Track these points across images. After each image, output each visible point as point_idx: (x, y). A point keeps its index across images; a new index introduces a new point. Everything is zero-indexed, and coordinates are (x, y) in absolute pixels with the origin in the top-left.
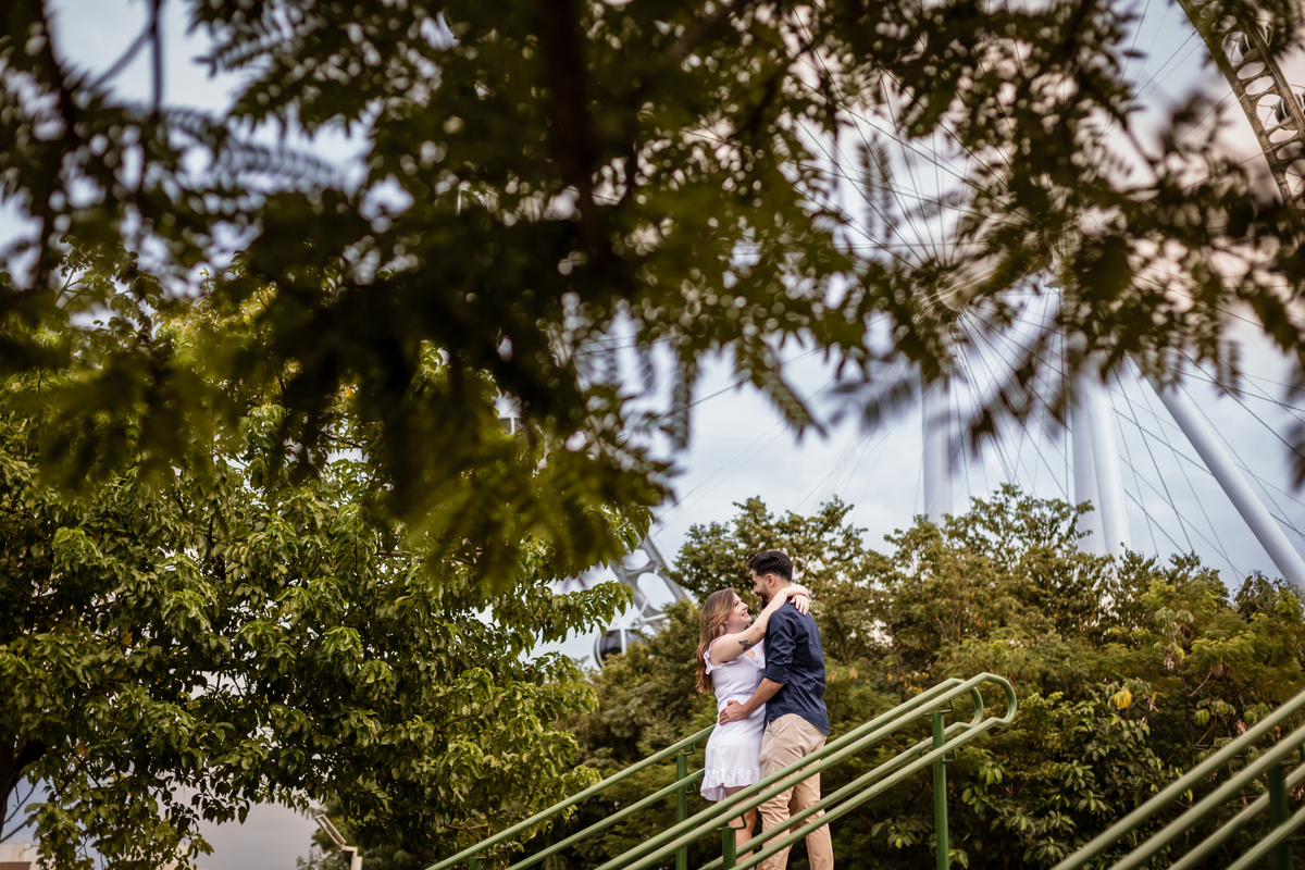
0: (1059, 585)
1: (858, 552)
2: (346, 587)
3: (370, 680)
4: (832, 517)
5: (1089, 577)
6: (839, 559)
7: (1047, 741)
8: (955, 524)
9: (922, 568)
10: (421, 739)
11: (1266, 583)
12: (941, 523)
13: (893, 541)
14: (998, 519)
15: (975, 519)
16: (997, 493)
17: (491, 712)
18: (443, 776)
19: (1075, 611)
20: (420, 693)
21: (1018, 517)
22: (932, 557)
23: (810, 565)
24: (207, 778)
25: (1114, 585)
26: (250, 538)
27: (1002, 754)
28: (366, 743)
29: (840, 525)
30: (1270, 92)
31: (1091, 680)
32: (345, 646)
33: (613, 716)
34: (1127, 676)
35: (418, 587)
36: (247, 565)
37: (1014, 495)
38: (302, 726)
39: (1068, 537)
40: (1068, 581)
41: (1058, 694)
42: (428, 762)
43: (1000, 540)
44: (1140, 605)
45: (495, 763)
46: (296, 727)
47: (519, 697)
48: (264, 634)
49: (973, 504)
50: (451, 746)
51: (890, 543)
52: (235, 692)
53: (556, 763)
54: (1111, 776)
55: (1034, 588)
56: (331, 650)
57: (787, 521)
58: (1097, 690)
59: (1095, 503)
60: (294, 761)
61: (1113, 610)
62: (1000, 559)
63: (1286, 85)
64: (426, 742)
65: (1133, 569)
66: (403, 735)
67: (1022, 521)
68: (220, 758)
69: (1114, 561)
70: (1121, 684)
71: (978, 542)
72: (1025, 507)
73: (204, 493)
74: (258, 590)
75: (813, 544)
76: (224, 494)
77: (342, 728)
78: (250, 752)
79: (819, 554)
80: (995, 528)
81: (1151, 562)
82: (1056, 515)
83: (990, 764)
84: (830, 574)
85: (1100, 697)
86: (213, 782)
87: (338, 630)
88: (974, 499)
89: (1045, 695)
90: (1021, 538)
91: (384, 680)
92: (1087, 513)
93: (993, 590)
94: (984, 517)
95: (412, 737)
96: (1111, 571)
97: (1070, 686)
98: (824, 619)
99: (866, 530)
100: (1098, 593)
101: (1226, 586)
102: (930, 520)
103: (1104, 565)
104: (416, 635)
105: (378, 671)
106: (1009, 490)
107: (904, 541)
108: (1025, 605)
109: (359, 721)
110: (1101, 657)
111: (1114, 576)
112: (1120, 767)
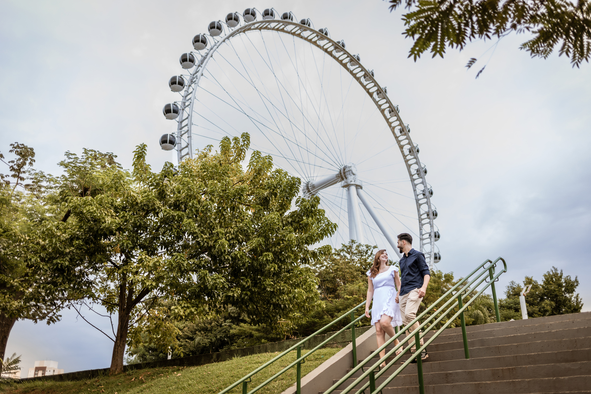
8: (337, 251)
12: (333, 251)
14: (349, 250)
15: (343, 250)
16: (349, 242)
21: (356, 250)
30: (398, 125)
33: (231, 310)
35: (289, 241)
36: (234, 234)
37: (355, 243)
39: (371, 255)
43: (350, 256)
63: (403, 124)
71: (344, 257)
72: (358, 247)
80: (349, 253)
82: (367, 249)
88: (343, 244)
94: (346, 249)
105: (274, 266)
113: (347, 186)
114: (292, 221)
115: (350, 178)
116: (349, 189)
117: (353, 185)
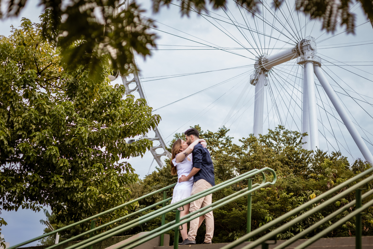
0: (295, 159)
1: (230, 145)
2: (55, 133)
3: (62, 165)
4: (222, 133)
5: (305, 157)
6: (224, 147)
7: (288, 208)
8: (263, 138)
9: (251, 151)
10: (78, 186)
11: (362, 162)
12: (258, 137)
13: (242, 141)
14: (276, 137)
15: (269, 136)
16: (277, 128)
17: (102, 179)
18: (85, 199)
19: (300, 168)
20: (78, 171)
21: (283, 136)
22: (254, 148)
23: (214, 148)
24: (5, 196)
25: (313, 160)
26: (23, 115)
27: (272, 212)
28: (59, 186)
29: (225, 136)
31: (303, 190)
32: (53, 152)
34: (315, 190)
35: (79, 134)
36: (21, 124)
37: (282, 129)
38: (38, 179)
39: (299, 144)
40: (298, 158)
41: (292, 194)
42: (80, 194)
43: (277, 143)
44: (321, 167)
45: (103, 197)
46: (35, 180)
47: (112, 174)
48: (26, 147)
49: (269, 131)
50: (88, 189)
51: (241, 142)
52: (16, 168)
53: (124, 198)
54: (307, 221)
55: (287, 160)
56: (49, 153)
57: (207, 133)
58: (305, 193)
59: (308, 133)
60: (34, 191)
61: (312, 168)
62: (276, 150)
64: (80, 187)
65: (319, 155)
66: (72, 185)
67: (284, 138)
68: (9, 189)
69: (313, 152)
70: (313, 192)
71: (270, 144)
72: (285, 133)
73: (8, 98)
74: (25, 133)
75: (215, 141)
76: (14, 99)
77: (51, 180)
78: (19, 187)
79: (217, 145)
80: (275, 140)
81: (325, 153)
82: (296, 136)
83: (269, 215)
84: (220, 152)
85: (306, 196)
86: (7, 198)
87: (51, 147)
88: (269, 130)
89: (288, 194)
90: (284, 143)
91: (66, 165)
92: (305, 136)
93: (273, 159)
94: (272, 136)
95: (75, 185)
96: (312, 155)
97: (296, 191)
98: (218, 166)
99: (233, 138)
100: (308, 162)
101: (349, 162)
102: (255, 136)
103: (310, 153)
104: (78, 151)
105: (64, 162)
106: (281, 127)
107: (245, 142)
108: (283, 165)
109: (57, 178)
110: (307, 183)
111: (313, 157)
112: (311, 219)
113: (304, 63)
114: (93, 112)
115: (308, 53)
116: (305, 67)
117: (310, 61)
